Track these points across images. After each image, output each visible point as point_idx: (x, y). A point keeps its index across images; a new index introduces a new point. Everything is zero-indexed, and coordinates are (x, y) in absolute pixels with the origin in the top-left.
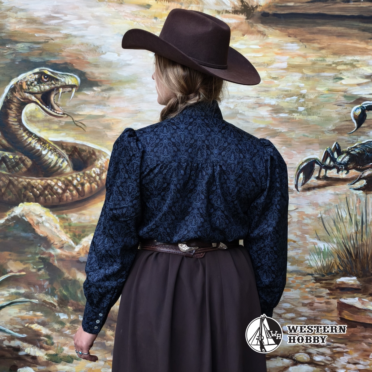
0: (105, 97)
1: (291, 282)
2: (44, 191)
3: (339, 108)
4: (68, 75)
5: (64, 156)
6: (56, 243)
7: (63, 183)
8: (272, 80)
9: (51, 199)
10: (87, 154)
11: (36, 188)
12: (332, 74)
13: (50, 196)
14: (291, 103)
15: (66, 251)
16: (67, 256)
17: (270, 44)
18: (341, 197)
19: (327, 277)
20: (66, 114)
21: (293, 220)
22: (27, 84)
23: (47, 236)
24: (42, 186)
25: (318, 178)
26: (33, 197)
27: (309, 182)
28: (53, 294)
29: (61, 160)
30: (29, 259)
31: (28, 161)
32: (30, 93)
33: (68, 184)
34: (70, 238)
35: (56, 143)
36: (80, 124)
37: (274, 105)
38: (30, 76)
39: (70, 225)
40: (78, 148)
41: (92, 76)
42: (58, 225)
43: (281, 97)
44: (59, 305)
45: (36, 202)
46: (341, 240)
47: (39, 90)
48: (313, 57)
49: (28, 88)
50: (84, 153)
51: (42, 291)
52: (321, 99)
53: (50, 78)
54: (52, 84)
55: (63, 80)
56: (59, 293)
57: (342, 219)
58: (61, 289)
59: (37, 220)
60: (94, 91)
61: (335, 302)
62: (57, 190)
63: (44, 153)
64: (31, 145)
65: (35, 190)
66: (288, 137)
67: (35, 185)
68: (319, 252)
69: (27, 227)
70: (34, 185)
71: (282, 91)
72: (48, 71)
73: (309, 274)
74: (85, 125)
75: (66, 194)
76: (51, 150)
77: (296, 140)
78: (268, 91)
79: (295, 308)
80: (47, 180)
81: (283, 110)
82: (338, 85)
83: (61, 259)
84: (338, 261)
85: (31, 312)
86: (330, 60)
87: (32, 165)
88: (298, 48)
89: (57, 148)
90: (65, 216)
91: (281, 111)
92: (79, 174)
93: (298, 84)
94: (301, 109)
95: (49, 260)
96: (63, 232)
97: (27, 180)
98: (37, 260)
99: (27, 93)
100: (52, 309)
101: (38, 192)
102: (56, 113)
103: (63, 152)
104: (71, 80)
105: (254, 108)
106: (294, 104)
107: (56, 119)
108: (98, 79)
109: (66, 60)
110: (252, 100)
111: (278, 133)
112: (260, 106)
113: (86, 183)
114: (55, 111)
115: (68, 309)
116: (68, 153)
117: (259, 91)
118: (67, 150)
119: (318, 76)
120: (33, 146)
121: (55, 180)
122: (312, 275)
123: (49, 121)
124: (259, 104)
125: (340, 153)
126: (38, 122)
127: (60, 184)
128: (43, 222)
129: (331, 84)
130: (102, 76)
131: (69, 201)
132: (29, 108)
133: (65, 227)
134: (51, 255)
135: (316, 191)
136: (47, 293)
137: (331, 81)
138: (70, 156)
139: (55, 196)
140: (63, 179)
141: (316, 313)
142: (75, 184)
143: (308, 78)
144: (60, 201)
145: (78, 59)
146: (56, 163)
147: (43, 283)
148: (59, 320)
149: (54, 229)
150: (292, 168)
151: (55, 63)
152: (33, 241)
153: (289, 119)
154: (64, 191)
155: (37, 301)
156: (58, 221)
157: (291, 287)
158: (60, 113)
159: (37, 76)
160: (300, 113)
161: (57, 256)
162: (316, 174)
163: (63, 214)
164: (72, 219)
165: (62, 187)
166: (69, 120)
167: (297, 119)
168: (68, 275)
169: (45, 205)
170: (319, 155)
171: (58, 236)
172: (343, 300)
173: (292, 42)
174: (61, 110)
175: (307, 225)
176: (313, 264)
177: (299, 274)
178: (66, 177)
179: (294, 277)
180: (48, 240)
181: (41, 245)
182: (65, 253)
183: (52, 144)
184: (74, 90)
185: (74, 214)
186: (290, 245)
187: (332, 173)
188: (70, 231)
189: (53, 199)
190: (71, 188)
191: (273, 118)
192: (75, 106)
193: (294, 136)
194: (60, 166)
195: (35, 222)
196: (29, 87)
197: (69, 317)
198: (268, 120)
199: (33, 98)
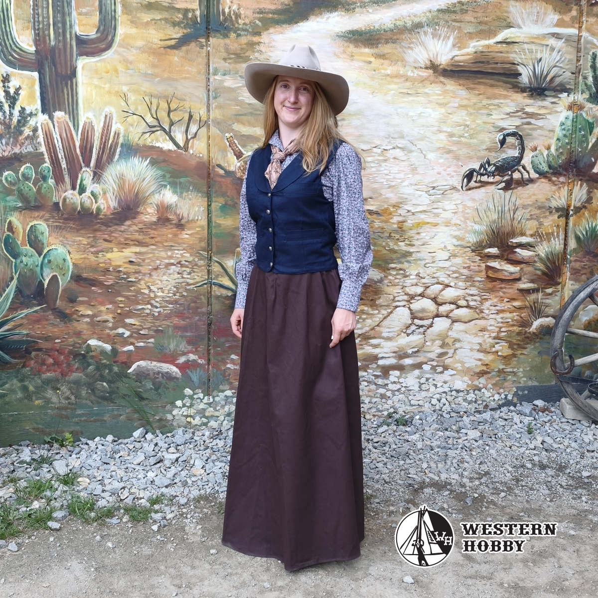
1: (456, 253)
3: (490, 135)
8: (449, 115)
12: (485, 112)
14: (460, 131)
17: (448, 90)
18: (489, 194)
19: (479, 248)
21: (459, 210)
25: (476, 182)
27: (470, 184)
37: (449, 132)
43: (454, 126)
46: (488, 224)
48: (474, 100)
52: (479, 128)
57: (489, 209)
61: (483, 265)
66: (457, 154)
68: (475, 232)
71: (455, 122)
73: (468, 247)
77: (463, 156)
78: (445, 122)
81: (455, 135)
82: (489, 119)
84: (486, 238)
86: (485, 102)
88: (466, 93)
91: (453, 136)
93: (464, 118)
94: (466, 135)
105: (437, 134)
106: (462, 131)
110: (436, 128)
111: (451, 151)
112: (440, 133)
117: (440, 122)
119: (477, 113)
122: (470, 247)
124: (440, 131)
125: (489, 165)
129: (485, 119)
135: (474, 190)
137: (485, 116)
141: (472, 273)
143: (471, 114)
150: (460, 175)
153: (459, 141)
157: (456, 256)
160: (466, 137)
162: (474, 179)
167: (464, 142)
170: (476, 166)
172: (488, 264)
173: (462, 90)
175: (468, 213)
176: (471, 240)
177: (462, 247)
179: (459, 249)
186: (457, 228)
187: (485, 178)
191: (449, 141)
193: (461, 153)
198: (445, 142)
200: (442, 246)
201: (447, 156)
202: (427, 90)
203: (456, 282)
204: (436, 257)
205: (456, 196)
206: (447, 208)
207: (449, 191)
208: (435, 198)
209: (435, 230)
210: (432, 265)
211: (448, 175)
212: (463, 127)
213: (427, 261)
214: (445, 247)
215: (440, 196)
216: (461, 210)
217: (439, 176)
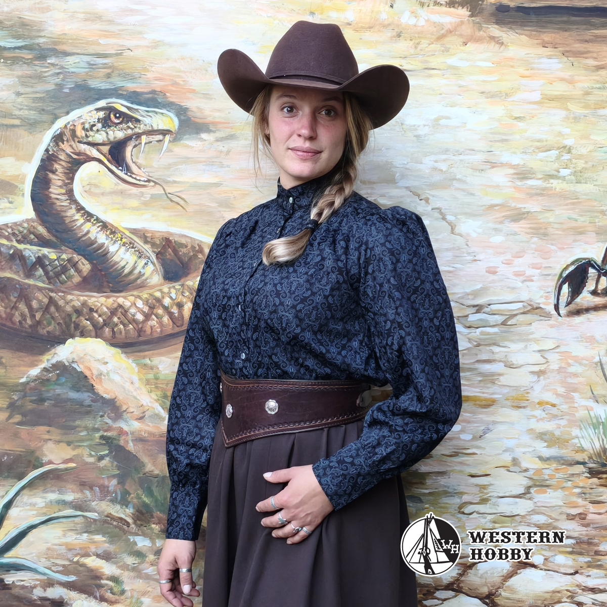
0: (221, 152)
1: (547, 477)
2: (110, 318)
4: (156, 113)
5: (148, 255)
6: (131, 410)
7: (146, 302)
8: (515, 122)
9: (123, 332)
10: (189, 252)
11: (96, 312)
13: (121, 326)
14: (547, 162)
15: (150, 424)
16: (150, 434)
17: (511, 59)
20: (153, 181)
21: (551, 367)
22: (84, 129)
23: (115, 398)
24: (107, 308)
25: (594, 293)
26: (91, 328)
28: (124, 502)
29: (143, 261)
30: (82, 441)
31: (84, 265)
32: (89, 144)
33: (154, 304)
34: (157, 400)
35: (134, 231)
36: (177, 199)
37: (518, 165)
38: (90, 114)
39: (157, 379)
40: (173, 241)
41: (198, 114)
42: (135, 378)
43: (530, 151)
44: (135, 523)
45: (97, 337)
47: (106, 139)
48: (586, 82)
49: (86, 135)
50: (184, 250)
51: (105, 496)
52: (599, 155)
53: (126, 118)
54: (129, 127)
55: (147, 120)
56: (135, 500)
58: (140, 492)
59: (98, 369)
60: (202, 140)
62: (134, 316)
63: (112, 249)
64: (90, 235)
65: (96, 315)
66: (542, 221)
67: (95, 306)
68: (597, 424)
69: (81, 381)
70: (93, 307)
71: (532, 141)
72: (121, 105)
73: (579, 463)
74: (187, 200)
75: (150, 323)
76: (124, 244)
77: (556, 226)
78: (506, 140)
79: (555, 524)
80: (118, 297)
81: (533, 174)
83: (140, 440)
85: (85, 535)
87: (92, 270)
88: (560, 66)
89: (135, 241)
90: (147, 361)
91: (530, 175)
92: (174, 287)
93: (559, 128)
94: (565, 172)
95: (119, 440)
96: (144, 390)
97: (82, 298)
98: (98, 440)
99: (85, 143)
100: (124, 530)
101: (101, 320)
102: (135, 179)
103: (147, 247)
104: (162, 120)
105: (482, 170)
106: (553, 163)
107: (134, 190)
108: (210, 119)
109: (153, 85)
110: (480, 157)
111: (524, 214)
112: (493, 167)
113: (186, 303)
114: (134, 176)
115: (152, 529)
116: (156, 250)
117: (491, 141)
118: (153, 245)
119: (594, 115)
120: (93, 239)
121: (132, 298)
122: (583, 463)
123: (122, 192)
124: (491, 162)
126: (103, 194)
127: (140, 304)
128: (108, 373)
130: (217, 114)
131: (156, 335)
132: (87, 171)
133: (148, 382)
134: (122, 432)
135: (591, 316)
136: (114, 501)
138: (158, 255)
139: (131, 326)
140: (145, 296)
141: (591, 531)
142: (166, 305)
143: (577, 119)
144: (139, 336)
145: (175, 84)
146: (134, 268)
147: (106, 483)
148: (136, 548)
149: (127, 385)
150: (549, 275)
151: (135, 92)
152: (90, 406)
153: (544, 189)
154: (147, 317)
155: (96, 514)
156: (136, 370)
157: (547, 486)
158: (142, 179)
159: (101, 114)
160: (563, 178)
161: (132, 433)
162: (591, 285)
163: (144, 357)
164: (161, 367)
165: (144, 310)
166: (158, 190)
167: (557, 190)
168: (153, 468)
169: (114, 342)
170: (596, 253)
171: (135, 398)
173: (550, 57)
174: (143, 175)
175: (575, 375)
176: (586, 445)
177: (562, 462)
178: (151, 291)
179: (553, 468)
180: (118, 404)
181: (105, 413)
182: (147, 428)
183: (127, 233)
184: (168, 137)
185: (163, 358)
186: (546, 412)
188: (157, 387)
189: (127, 332)
190: (160, 311)
191: (516, 188)
192: (168, 167)
193: (552, 220)
194: (140, 272)
195: (95, 372)
196: (88, 133)
197: (154, 543)
198: (506, 191)
199: (94, 153)
200: (507, 458)
201: (514, 227)
202: (452, 61)
203: (548, 554)
204: (490, 489)
205: (540, 328)
206: (515, 359)
207: (521, 318)
208: (482, 333)
209: (485, 416)
210: (481, 508)
211: (517, 274)
212: (554, 153)
213: (466, 498)
214: (515, 462)
215: (495, 330)
216: (554, 366)
217: (492, 277)
